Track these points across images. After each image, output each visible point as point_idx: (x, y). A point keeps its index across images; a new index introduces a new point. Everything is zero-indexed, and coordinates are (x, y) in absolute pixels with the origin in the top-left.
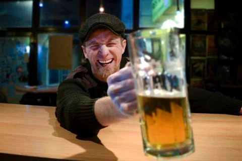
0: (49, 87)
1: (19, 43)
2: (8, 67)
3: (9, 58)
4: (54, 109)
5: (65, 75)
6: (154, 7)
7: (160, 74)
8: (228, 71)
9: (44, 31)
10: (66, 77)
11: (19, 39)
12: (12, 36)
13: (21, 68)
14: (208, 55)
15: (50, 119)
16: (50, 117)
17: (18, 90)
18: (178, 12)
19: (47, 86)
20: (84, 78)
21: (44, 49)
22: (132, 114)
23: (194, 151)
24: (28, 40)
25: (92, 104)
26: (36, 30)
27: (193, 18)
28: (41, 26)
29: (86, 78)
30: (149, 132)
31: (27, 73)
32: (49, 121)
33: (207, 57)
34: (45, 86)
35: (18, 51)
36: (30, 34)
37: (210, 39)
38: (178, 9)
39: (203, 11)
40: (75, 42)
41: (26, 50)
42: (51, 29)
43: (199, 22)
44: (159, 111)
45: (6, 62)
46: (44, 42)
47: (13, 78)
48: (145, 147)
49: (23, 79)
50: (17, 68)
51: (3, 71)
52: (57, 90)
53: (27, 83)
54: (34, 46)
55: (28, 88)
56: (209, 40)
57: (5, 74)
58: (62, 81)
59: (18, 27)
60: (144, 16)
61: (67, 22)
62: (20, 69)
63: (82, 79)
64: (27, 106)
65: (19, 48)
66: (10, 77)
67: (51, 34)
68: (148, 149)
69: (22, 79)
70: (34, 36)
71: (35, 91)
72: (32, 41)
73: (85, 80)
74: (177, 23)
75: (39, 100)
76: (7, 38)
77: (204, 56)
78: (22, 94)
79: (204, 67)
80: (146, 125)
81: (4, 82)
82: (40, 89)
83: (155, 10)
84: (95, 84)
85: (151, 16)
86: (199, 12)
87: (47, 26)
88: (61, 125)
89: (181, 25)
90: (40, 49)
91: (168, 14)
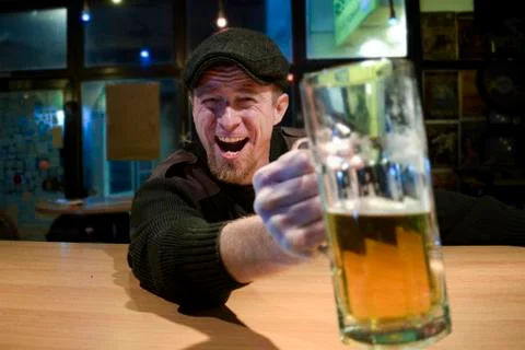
0: (110, 199)
1: (39, 105)
2: (17, 159)
3: (19, 138)
4: (124, 249)
5: (145, 172)
6: (338, 13)
7: (372, 163)
8: (509, 148)
9: (96, 75)
10: (149, 175)
11: (40, 95)
12: (25, 89)
13: (47, 160)
14: (464, 115)
15: (115, 271)
16: (116, 267)
17: (40, 211)
18: (393, 21)
19: (107, 199)
20: (188, 176)
21: (95, 115)
22: (308, 253)
23: (449, 332)
24: (60, 97)
25: (215, 235)
26: (76, 74)
27: (428, 33)
28: (87, 65)
29: (194, 177)
30: (351, 289)
31: (61, 171)
32: (114, 276)
33: (461, 119)
34: (102, 199)
35: (38, 122)
36: (63, 83)
37: (465, 79)
38: (393, 15)
39: (449, 16)
40: (166, 98)
41: (55, 120)
42: (109, 71)
43: (441, 41)
44: (370, 244)
45: (12, 149)
46: (96, 99)
47: (28, 182)
48: (342, 325)
49: (52, 185)
50: (38, 160)
51: (5, 169)
52: (130, 206)
53: (60, 194)
54: (73, 111)
55: (63, 203)
56: (464, 82)
57: (11, 174)
58: (138, 187)
59: (36, 68)
60: (316, 32)
61: (145, 54)
62: (44, 163)
63: (185, 178)
64: (63, 244)
65: (40, 116)
66: (24, 182)
67: (111, 82)
68: (348, 329)
69: (49, 185)
70: (74, 88)
71: (79, 211)
72: (69, 98)
73: (191, 181)
74: (391, 45)
75: (89, 230)
76: (14, 95)
77: (455, 117)
78: (52, 218)
79: (456, 142)
80: (344, 276)
81: (10, 192)
82: (91, 205)
83: (340, 19)
84: (215, 191)
85: (332, 33)
86: (439, 18)
87: (101, 64)
88: (141, 285)
89: (401, 50)
90: (86, 116)
91: (369, 26)
